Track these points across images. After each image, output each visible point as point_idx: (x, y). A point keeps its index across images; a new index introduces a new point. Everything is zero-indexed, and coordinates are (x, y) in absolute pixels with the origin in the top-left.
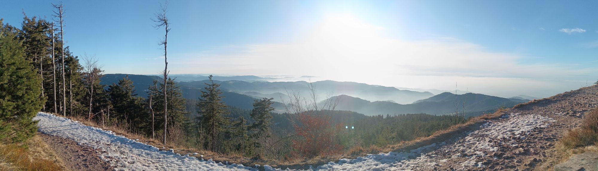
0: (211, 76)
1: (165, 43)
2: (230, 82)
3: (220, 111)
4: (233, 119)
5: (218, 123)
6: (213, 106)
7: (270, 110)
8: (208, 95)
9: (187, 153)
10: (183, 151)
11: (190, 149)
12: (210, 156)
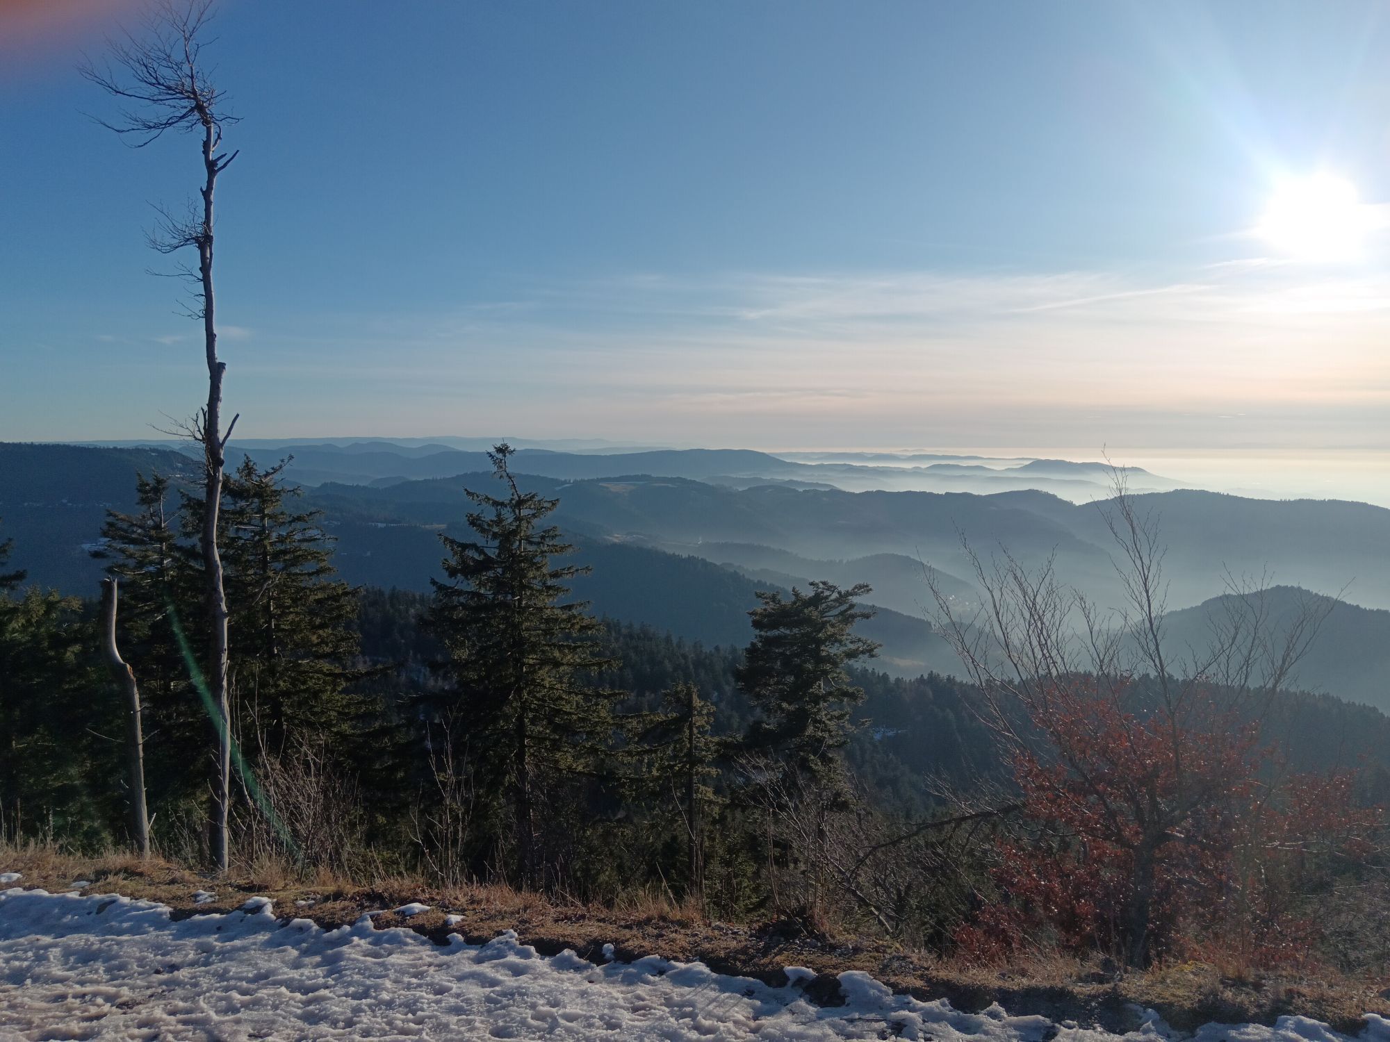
0: (503, 450)
1: (204, 242)
2: (614, 488)
3: (557, 654)
4: (632, 696)
5: (550, 722)
6: (516, 626)
7: (851, 655)
8: (488, 559)
9: (362, 907)
10: (335, 900)
11: (379, 885)
12: (502, 915)
